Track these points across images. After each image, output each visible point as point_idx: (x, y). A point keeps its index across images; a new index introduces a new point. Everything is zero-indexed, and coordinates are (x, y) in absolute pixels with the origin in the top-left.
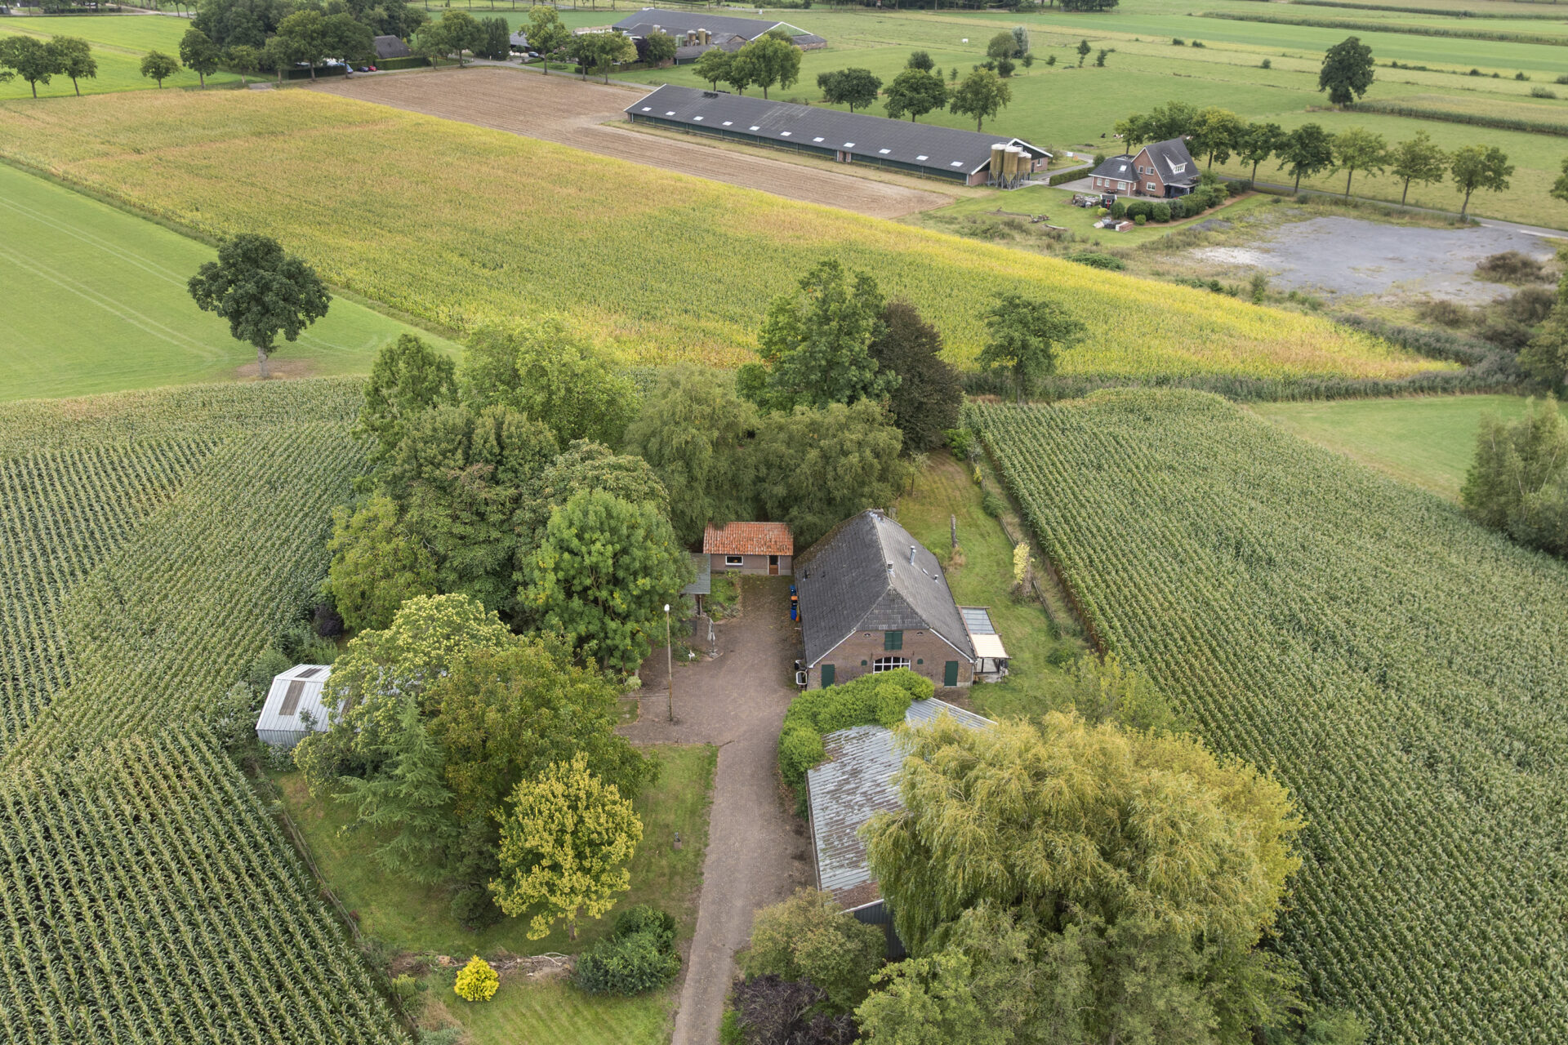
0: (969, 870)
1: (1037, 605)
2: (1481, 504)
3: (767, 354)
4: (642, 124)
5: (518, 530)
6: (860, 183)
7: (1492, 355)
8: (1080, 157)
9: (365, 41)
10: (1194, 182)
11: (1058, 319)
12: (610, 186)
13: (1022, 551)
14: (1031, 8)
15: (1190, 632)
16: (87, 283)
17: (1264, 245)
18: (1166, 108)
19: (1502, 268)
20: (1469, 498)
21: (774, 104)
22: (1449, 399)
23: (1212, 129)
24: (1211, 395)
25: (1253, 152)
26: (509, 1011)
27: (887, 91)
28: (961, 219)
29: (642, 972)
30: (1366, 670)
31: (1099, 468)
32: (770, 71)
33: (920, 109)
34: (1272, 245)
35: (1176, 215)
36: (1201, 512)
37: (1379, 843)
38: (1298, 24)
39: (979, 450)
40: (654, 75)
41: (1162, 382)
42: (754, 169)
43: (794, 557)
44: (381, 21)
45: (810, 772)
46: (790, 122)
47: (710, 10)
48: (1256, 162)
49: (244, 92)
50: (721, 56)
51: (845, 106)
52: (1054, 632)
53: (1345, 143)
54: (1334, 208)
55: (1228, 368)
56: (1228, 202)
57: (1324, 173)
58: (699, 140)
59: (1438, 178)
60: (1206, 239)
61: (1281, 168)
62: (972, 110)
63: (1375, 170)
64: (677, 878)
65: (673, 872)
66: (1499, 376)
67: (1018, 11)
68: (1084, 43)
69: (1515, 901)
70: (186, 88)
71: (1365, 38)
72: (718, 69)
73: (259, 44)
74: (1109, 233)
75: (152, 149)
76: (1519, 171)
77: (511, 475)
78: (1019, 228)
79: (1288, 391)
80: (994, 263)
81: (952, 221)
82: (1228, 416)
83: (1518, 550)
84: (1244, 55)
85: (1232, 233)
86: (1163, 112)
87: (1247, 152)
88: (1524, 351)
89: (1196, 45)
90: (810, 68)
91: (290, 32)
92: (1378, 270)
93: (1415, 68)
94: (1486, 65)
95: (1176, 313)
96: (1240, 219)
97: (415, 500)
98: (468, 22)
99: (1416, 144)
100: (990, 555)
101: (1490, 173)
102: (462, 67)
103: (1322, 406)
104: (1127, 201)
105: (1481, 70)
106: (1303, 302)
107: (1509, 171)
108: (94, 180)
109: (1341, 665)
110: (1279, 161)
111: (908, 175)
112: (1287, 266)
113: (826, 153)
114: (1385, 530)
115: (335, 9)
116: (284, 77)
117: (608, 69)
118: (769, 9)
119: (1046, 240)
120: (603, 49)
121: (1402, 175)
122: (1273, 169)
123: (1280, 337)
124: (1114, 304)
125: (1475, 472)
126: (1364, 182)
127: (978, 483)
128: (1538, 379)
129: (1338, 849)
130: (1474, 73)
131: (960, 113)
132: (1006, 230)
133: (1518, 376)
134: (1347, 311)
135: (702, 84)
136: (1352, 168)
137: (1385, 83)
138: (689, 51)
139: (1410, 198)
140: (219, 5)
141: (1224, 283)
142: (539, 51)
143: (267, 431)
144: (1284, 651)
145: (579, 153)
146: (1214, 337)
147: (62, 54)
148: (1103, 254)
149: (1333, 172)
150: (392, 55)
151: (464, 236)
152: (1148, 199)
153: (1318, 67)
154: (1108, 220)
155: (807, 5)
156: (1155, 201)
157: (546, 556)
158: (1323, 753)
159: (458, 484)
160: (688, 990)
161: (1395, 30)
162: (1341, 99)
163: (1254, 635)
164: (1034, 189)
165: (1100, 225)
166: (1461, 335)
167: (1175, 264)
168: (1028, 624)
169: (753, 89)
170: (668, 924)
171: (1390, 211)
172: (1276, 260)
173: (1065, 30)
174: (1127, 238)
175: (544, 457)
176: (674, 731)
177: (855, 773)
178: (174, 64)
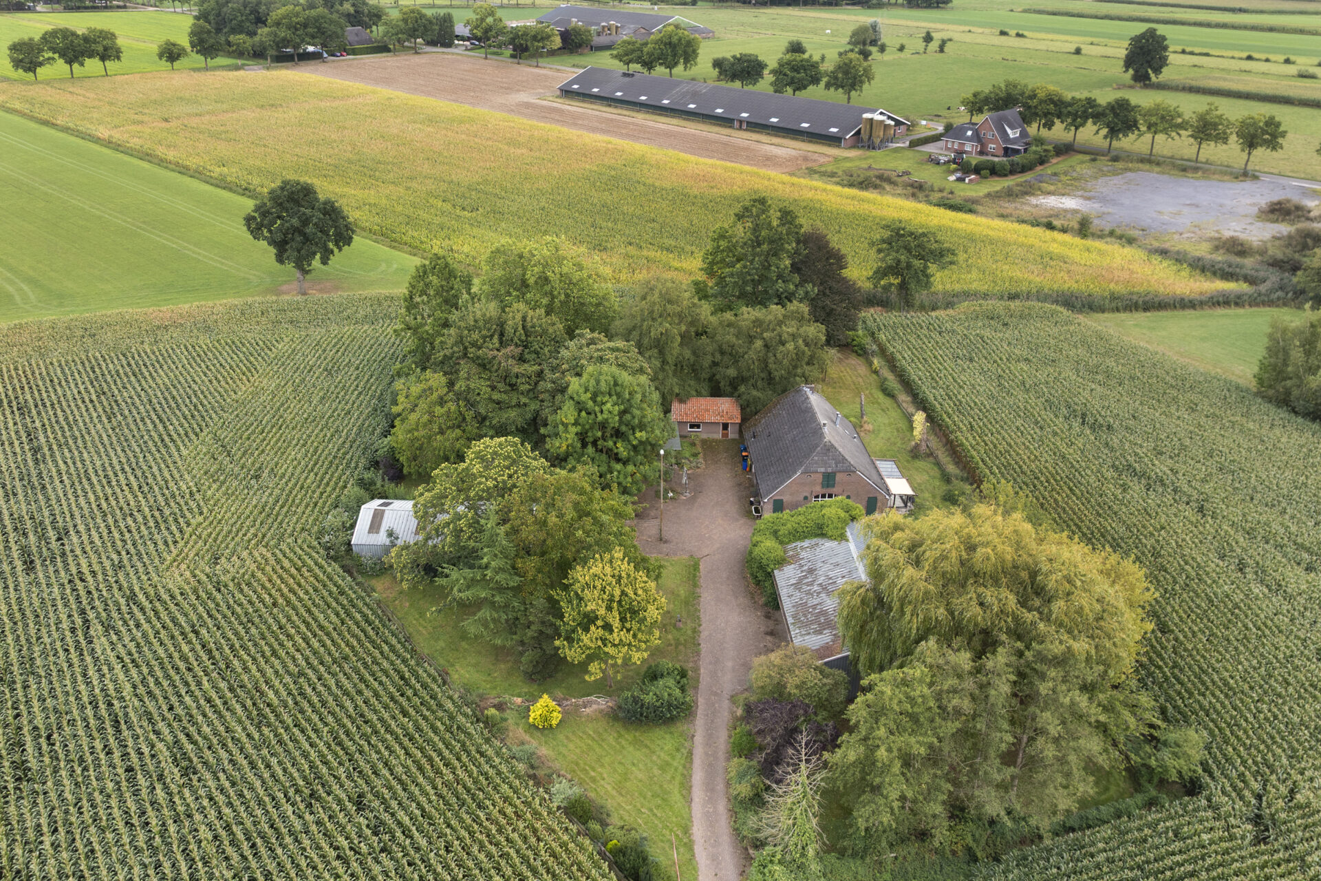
0: (921, 616)
1: (931, 459)
2: (1270, 386)
3: (710, 272)
4: (572, 99)
5: (541, 396)
6: (754, 145)
7: (1273, 277)
8: (932, 124)
9: (339, 30)
10: (1027, 144)
11: (934, 246)
12: (554, 147)
13: (919, 418)
14: (880, 6)
15: (1053, 476)
16: (144, 222)
17: (1086, 194)
18: (1003, 86)
19: (1279, 211)
20: (1261, 381)
21: (681, 82)
22: (1240, 311)
23: (1041, 102)
24: (1054, 307)
25: (1074, 120)
26: (570, 735)
27: (773, 72)
28: (840, 173)
29: (670, 705)
30: (1188, 503)
31: (971, 360)
32: (675, 55)
33: (800, 86)
34: (1092, 194)
35: (1014, 170)
36: (1053, 392)
37: (1205, 621)
38: (1102, 18)
39: (874, 347)
40: (577, 59)
41: (1013, 297)
42: (668, 135)
43: (741, 425)
44: (349, 15)
45: (776, 572)
46: (694, 96)
47: (614, 6)
48: (1077, 129)
49: (241, 73)
50: (634, 43)
51: (737, 84)
52: (946, 478)
53: (1149, 113)
54: (1140, 165)
55: (1066, 286)
56: (1054, 161)
57: (1132, 137)
58: (620, 111)
59: (1225, 140)
60: (1040, 189)
61: (1097, 132)
62: (842, 87)
63: (1174, 134)
64: (681, 647)
65: (678, 644)
66: (1280, 293)
67: (869, 7)
68: (928, 33)
69: (1308, 659)
70: (195, 70)
71: (1161, 30)
72: (632, 54)
73: (252, 34)
74: (961, 185)
75: (178, 118)
76: (1289, 136)
77: (534, 356)
78: (889, 180)
79: (1114, 305)
80: (872, 208)
81: (833, 175)
82: (1068, 322)
83: (1300, 420)
84: (1059, 44)
85: (1060, 185)
86: (1000, 88)
87: (1069, 120)
88: (1299, 273)
89: (1018, 35)
90: (707, 54)
91: (278, 24)
92: (1179, 213)
93: (1200, 54)
94: (1259, 52)
95: (1022, 245)
96: (1066, 174)
97: (463, 374)
98: (422, 16)
99: (1208, 113)
100: (890, 424)
101: (1267, 137)
102: (417, 53)
103: (1140, 316)
104: (975, 160)
105: (1255, 55)
106: (1120, 238)
107: (1283, 135)
108: (135, 142)
109: (1168, 499)
110: (1095, 128)
111: (793, 139)
112: (1105, 210)
113: (725, 121)
114: (1196, 405)
115: (312, 6)
116: (272, 61)
117: (537, 54)
118: (663, 6)
119: (910, 190)
120: (535, 38)
121: (1196, 138)
122: (1091, 134)
123: (1105, 264)
124: (972, 238)
125: (1266, 362)
126: (1165, 144)
127: (876, 372)
128: (1311, 294)
129: (1175, 624)
130: (1249, 58)
131: (832, 89)
132: (878, 182)
133: (1295, 293)
134: (1156, 244)
135: (618, 66)
136: (1155, 133)
137: (1177, 66)
138: (603, 40)
139: (1202, 158)
140: (217, 3)
141: (1056, 223)
142: (479, 40)
143: (317, 333)
144: (1124, 490)
145: (525, 121)
146: (1052, 263)
147: (95, 42)
148: (957, 200)
149: (1140, 136)
150: (359, 43)
151: (444, 186)
152: (990, 158)
153: (1123, 53)
154: (959, 175)
155: (694, 3)
156: (996, 159)
157: (568, 413)
158: (1160, 560)
159: (496, 362)
160: (700, 720)
161: (1183, 23)
162: (1141, 79)
163: (1102, 479)
164: (896, 150)
165: (952, 178)
166: (1249, 262)
167: (1016, 208)
168: (926, 472)
169: (660, 70)
170: (683, 674)
171: (1186, 168)
172: (1096, 206)
173: (910, 23)
174: (974, 188)
175: (558, 343)
176: (664, 547)
177: (811, 571)
178: (184, 49)
